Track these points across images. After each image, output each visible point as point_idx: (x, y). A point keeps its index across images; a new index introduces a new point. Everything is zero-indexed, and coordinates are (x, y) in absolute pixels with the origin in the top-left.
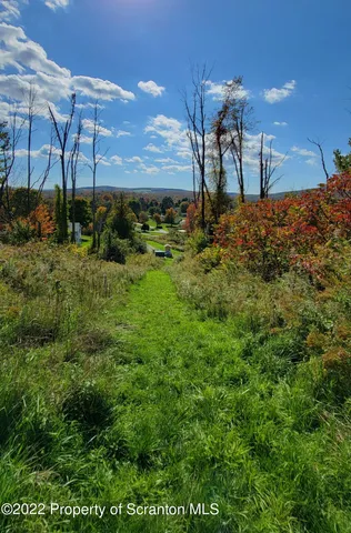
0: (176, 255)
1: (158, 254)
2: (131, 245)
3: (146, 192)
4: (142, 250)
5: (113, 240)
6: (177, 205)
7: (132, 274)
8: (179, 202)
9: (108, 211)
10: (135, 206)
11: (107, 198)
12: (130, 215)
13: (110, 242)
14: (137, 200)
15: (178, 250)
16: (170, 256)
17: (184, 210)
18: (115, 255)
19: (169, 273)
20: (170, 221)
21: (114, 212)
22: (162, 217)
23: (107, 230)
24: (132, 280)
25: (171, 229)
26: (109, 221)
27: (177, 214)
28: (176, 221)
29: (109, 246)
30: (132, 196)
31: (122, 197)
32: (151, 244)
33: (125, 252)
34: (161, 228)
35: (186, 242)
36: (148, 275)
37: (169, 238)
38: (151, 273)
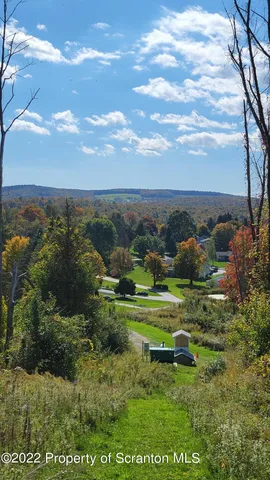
0: (204, 359)
3: (126, 199)
4: (115, 344)
5: (44, 319)
6: (204, 233)
7: (90, 406)
8: (211, 224)
9: (33, 247)
10: (101, 236)
11: (30, 215)
12: (88, 256)
13: (36, 322)
14: (104, 219)
15: (206, 344)
16: (188, 361)
17: (223, 243)
18: (49, 357)
19: (184, 405)
20: (187, 271)
21: (48, 249)
22: (167, 261)
23: (31, 293)
24: (91, 423)
25: (190, 293)
26: (36, 269)
27: (205, 255)
28: (202, 272)
29: (35, 334)
30: (93, 209)
31: (69, 211)
32: (137, 329)
33: (74, 348)
34: (165, 289)
35: (227, 325)
36: (131, 408)
37: (185, 315)
38: (141, 403)
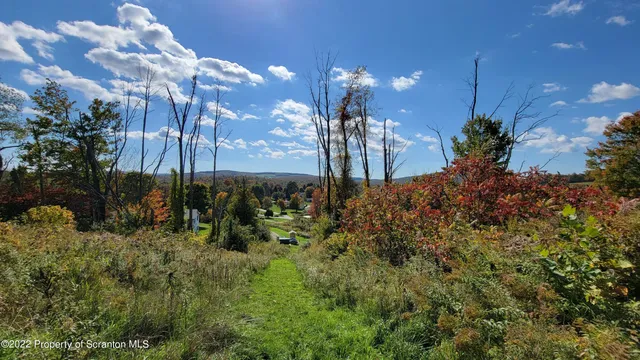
0: (302, 242)
1: (283, 242)
2: (254, 232)
3: (270, 177)
4: (265, 238)
5: (234, 228)
6: (302, 190)
7: (255, 263)
8: (305, 187)
9: (229, 196)
10: (258, 192)
11: (227, 183)
12: (253, 200)
13: (231, 229)
14: (260, 185)
15: (304, 237)
16: (295, 243)
17: (309, 195)
18: (236, 244)
19: (294, 261)
20: (295, 206)
21: (235, 199)
22: (287, 202)
23: (228, 217)
24: (255, 270)
25: (296, 215)
26: (230, 207)
27: (302, 199)
28: (301, 207)
29: (230, 233)
30: (255, 181)
31: (244, 182)
32: (275, 231)
33: (247, 240)
34: (286, 214)
35: (311, 228)
36: (271, 263)
37: (294, 225)
38: (276, 261)
